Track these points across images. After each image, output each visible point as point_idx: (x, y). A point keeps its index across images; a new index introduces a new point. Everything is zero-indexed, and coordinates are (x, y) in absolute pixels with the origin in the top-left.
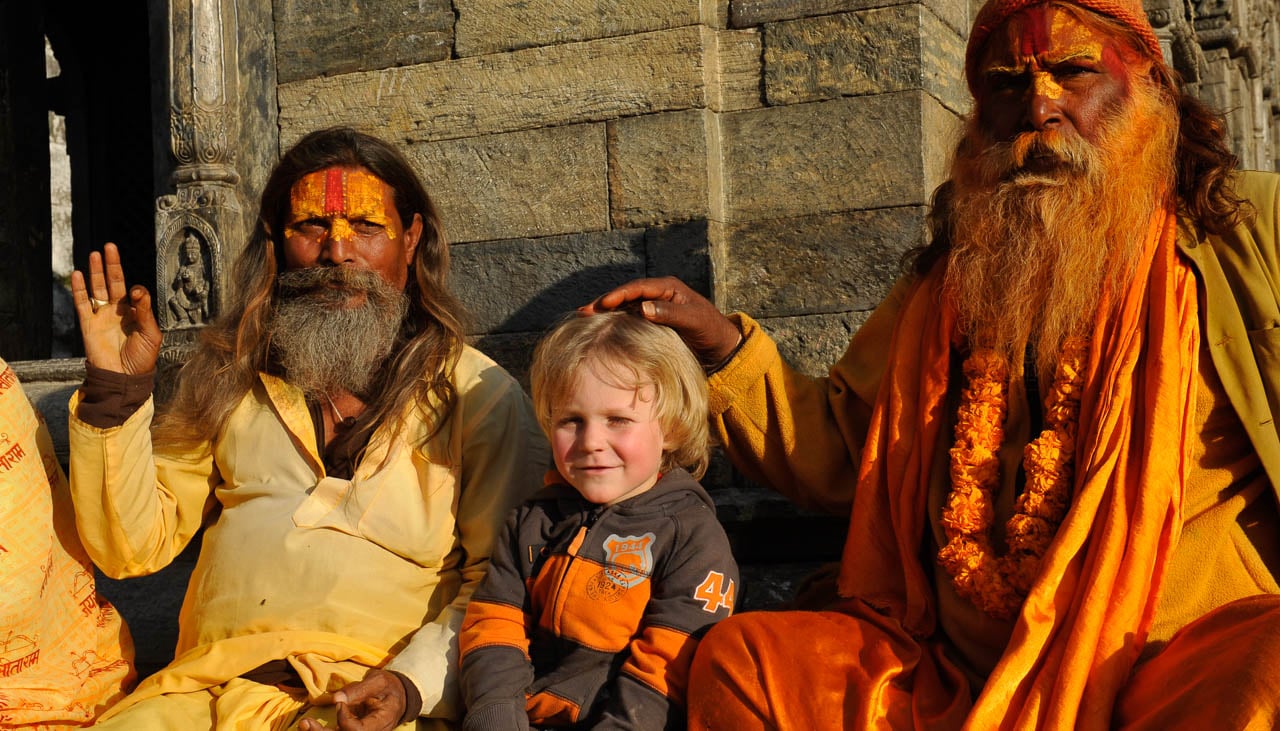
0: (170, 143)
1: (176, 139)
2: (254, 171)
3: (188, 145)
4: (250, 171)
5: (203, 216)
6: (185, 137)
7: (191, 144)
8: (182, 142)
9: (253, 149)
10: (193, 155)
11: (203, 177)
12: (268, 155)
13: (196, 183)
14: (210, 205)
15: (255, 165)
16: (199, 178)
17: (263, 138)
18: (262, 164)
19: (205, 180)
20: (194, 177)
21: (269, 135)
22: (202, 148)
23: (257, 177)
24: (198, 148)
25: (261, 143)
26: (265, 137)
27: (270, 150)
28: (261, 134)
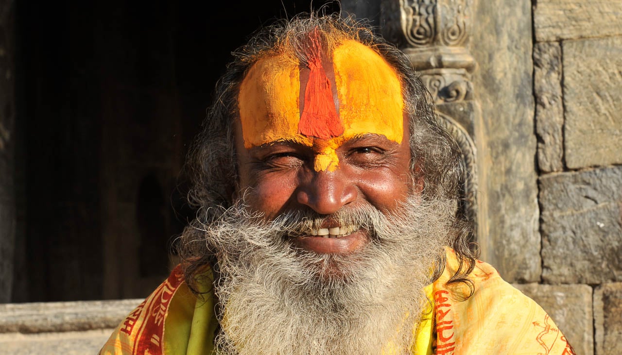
0: (398, 18)
1: (408, 13)
2: (497, 56)
3: (427, 21)
4: (491, 57)
5: (450, 113)
6: (423, 11)
7: (431, 20)
8: (417, 18)
9: (496, 30)
10: (432, 36)
11: (445, 64)
12: (516, 36)
13: (434, 71)
14: (461, 100)
15: (499, 50)
16: (440, 65)
17: (509, 16)
18: (509, 48)
19: (448, 67)
20: (433, 64)
21: (519, 12)
22: (446, 25)
23: (502, 65)
24: (441, 26)
25: (508, 21)
26: (512, 13)
27: (520, 31)
28: (507, 10)
